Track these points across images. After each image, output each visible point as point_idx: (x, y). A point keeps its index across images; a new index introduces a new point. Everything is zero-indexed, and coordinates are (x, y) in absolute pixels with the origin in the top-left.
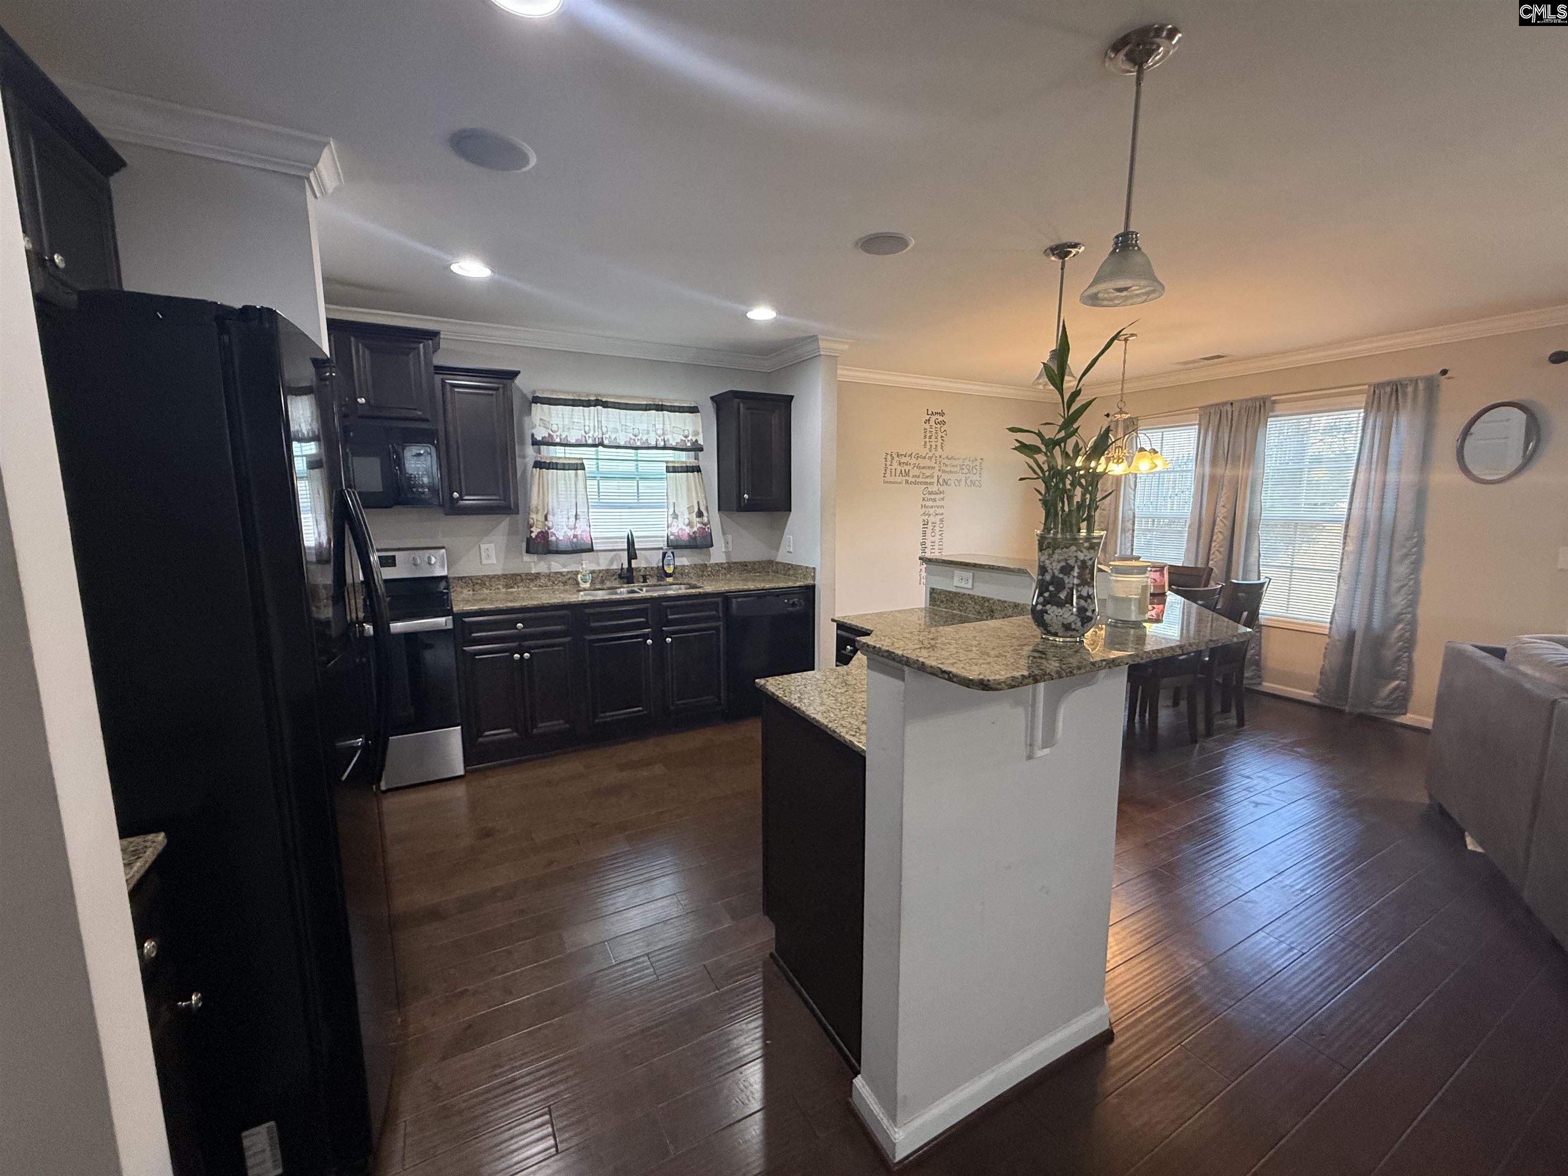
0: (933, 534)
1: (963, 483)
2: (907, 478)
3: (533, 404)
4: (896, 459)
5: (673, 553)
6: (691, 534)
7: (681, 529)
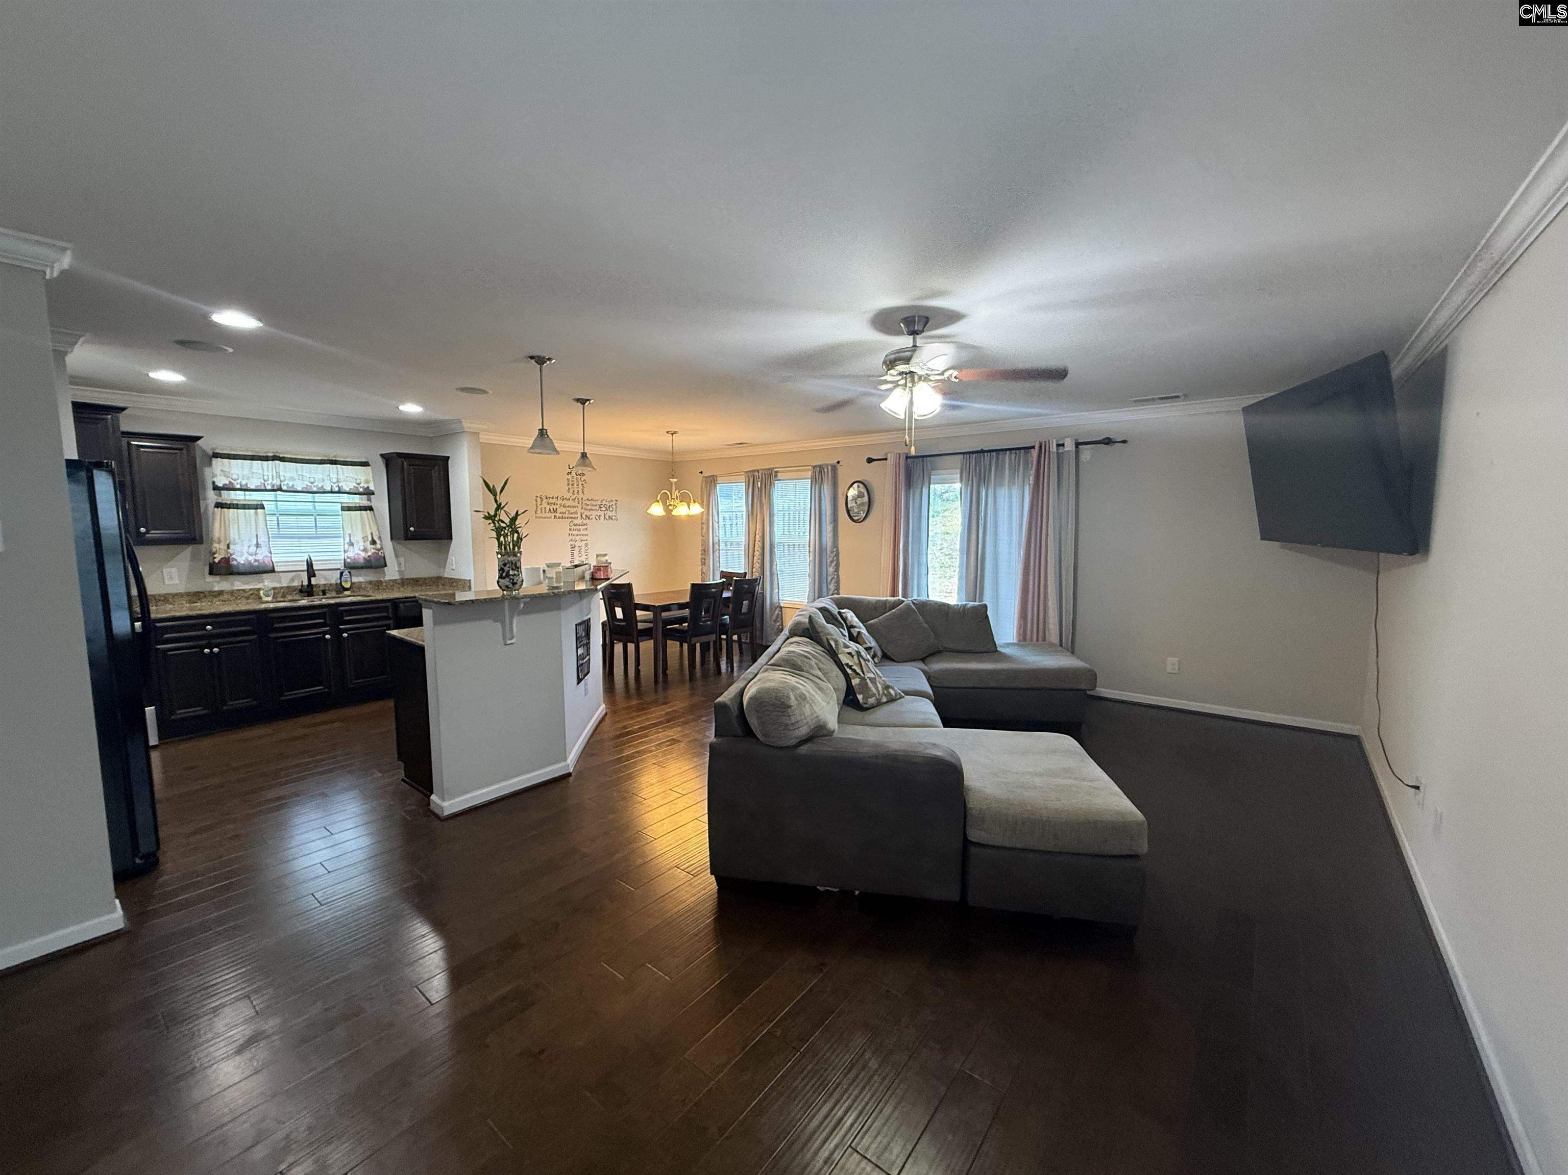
0: (580, 555)
1: (602, 517)
2: (555, 514)
3: (213, 459)
4: (545, 500)
5: (349, 572)
6: (366, 557)
7: (358, 554)
